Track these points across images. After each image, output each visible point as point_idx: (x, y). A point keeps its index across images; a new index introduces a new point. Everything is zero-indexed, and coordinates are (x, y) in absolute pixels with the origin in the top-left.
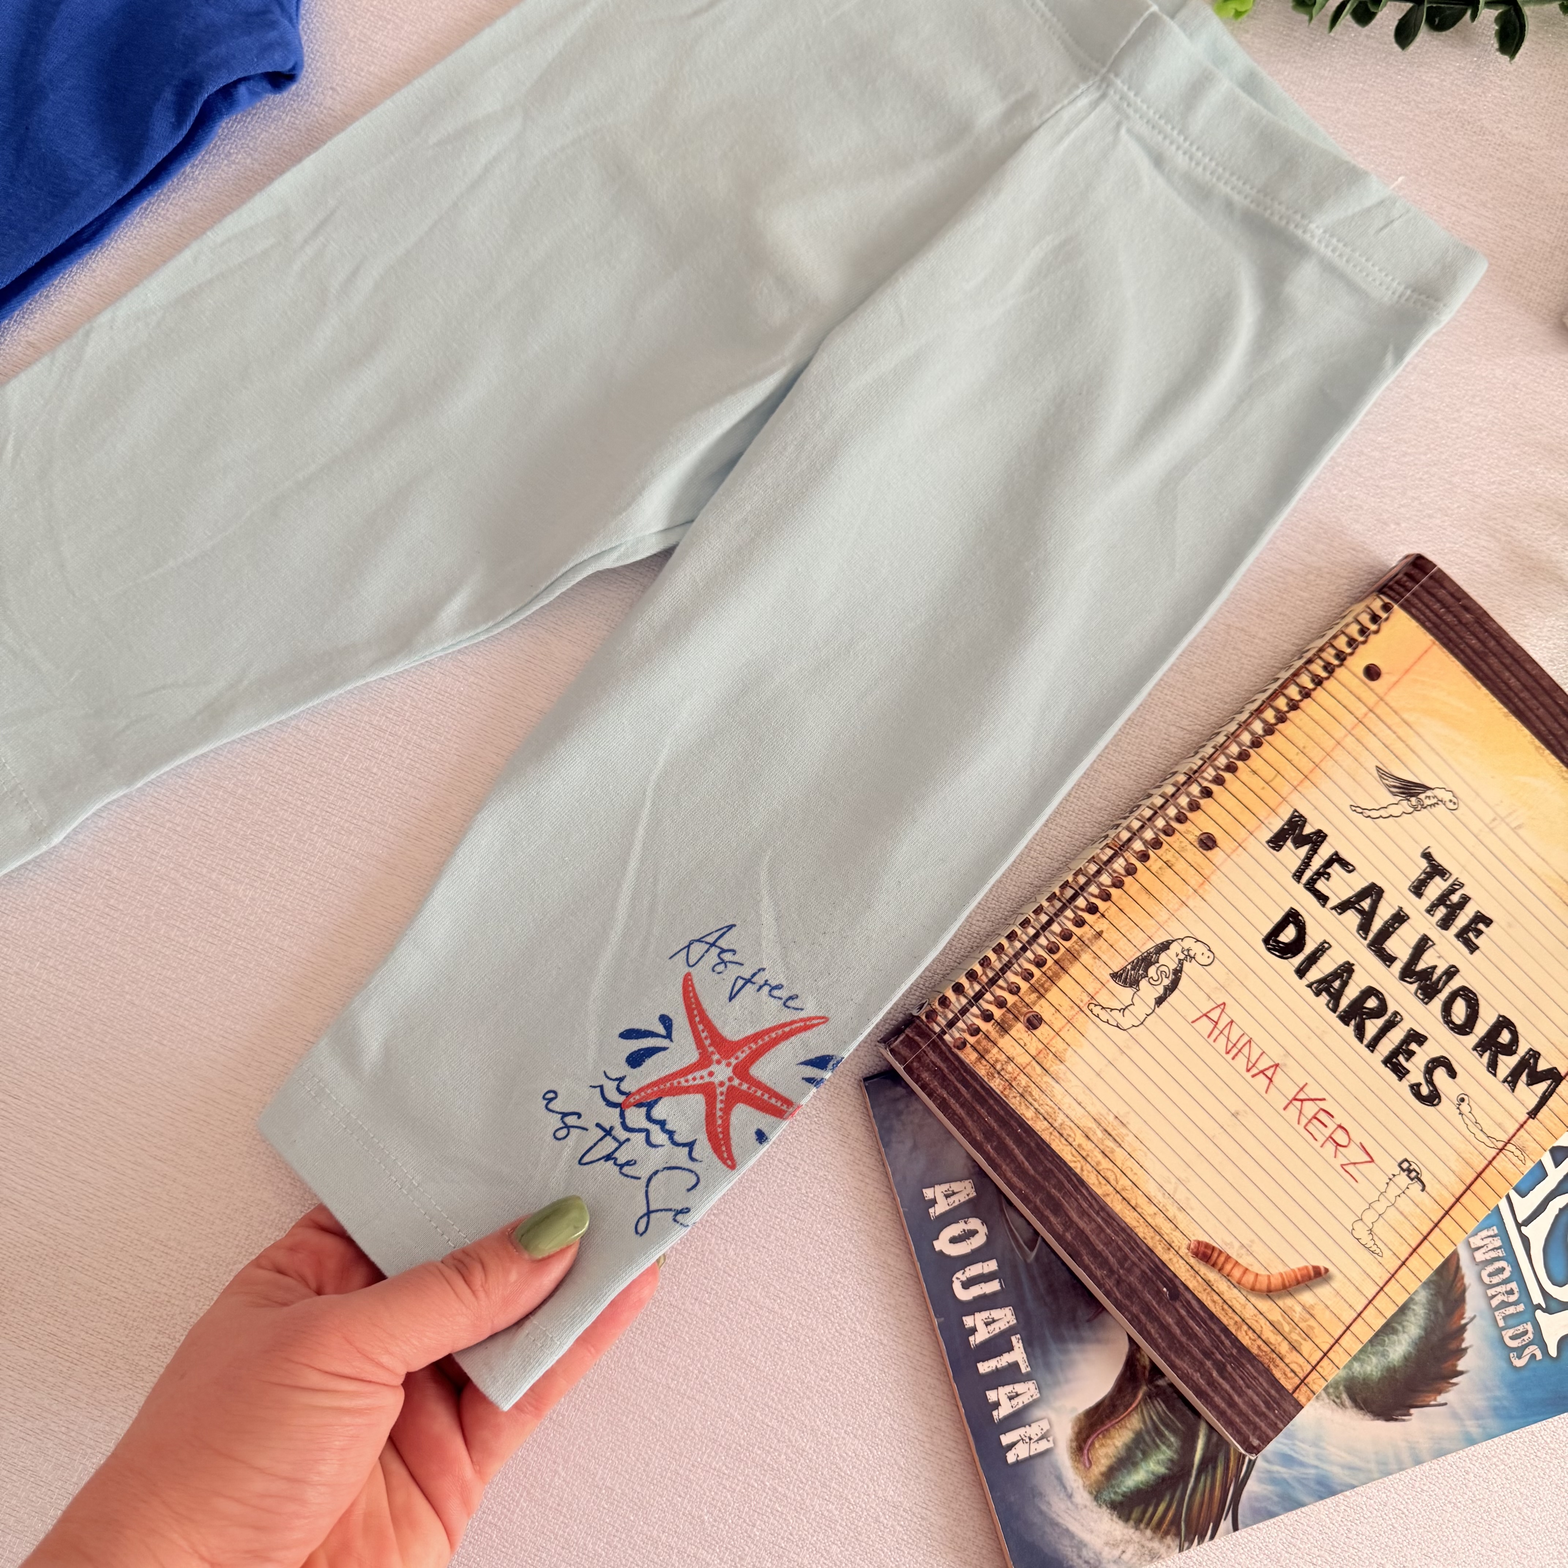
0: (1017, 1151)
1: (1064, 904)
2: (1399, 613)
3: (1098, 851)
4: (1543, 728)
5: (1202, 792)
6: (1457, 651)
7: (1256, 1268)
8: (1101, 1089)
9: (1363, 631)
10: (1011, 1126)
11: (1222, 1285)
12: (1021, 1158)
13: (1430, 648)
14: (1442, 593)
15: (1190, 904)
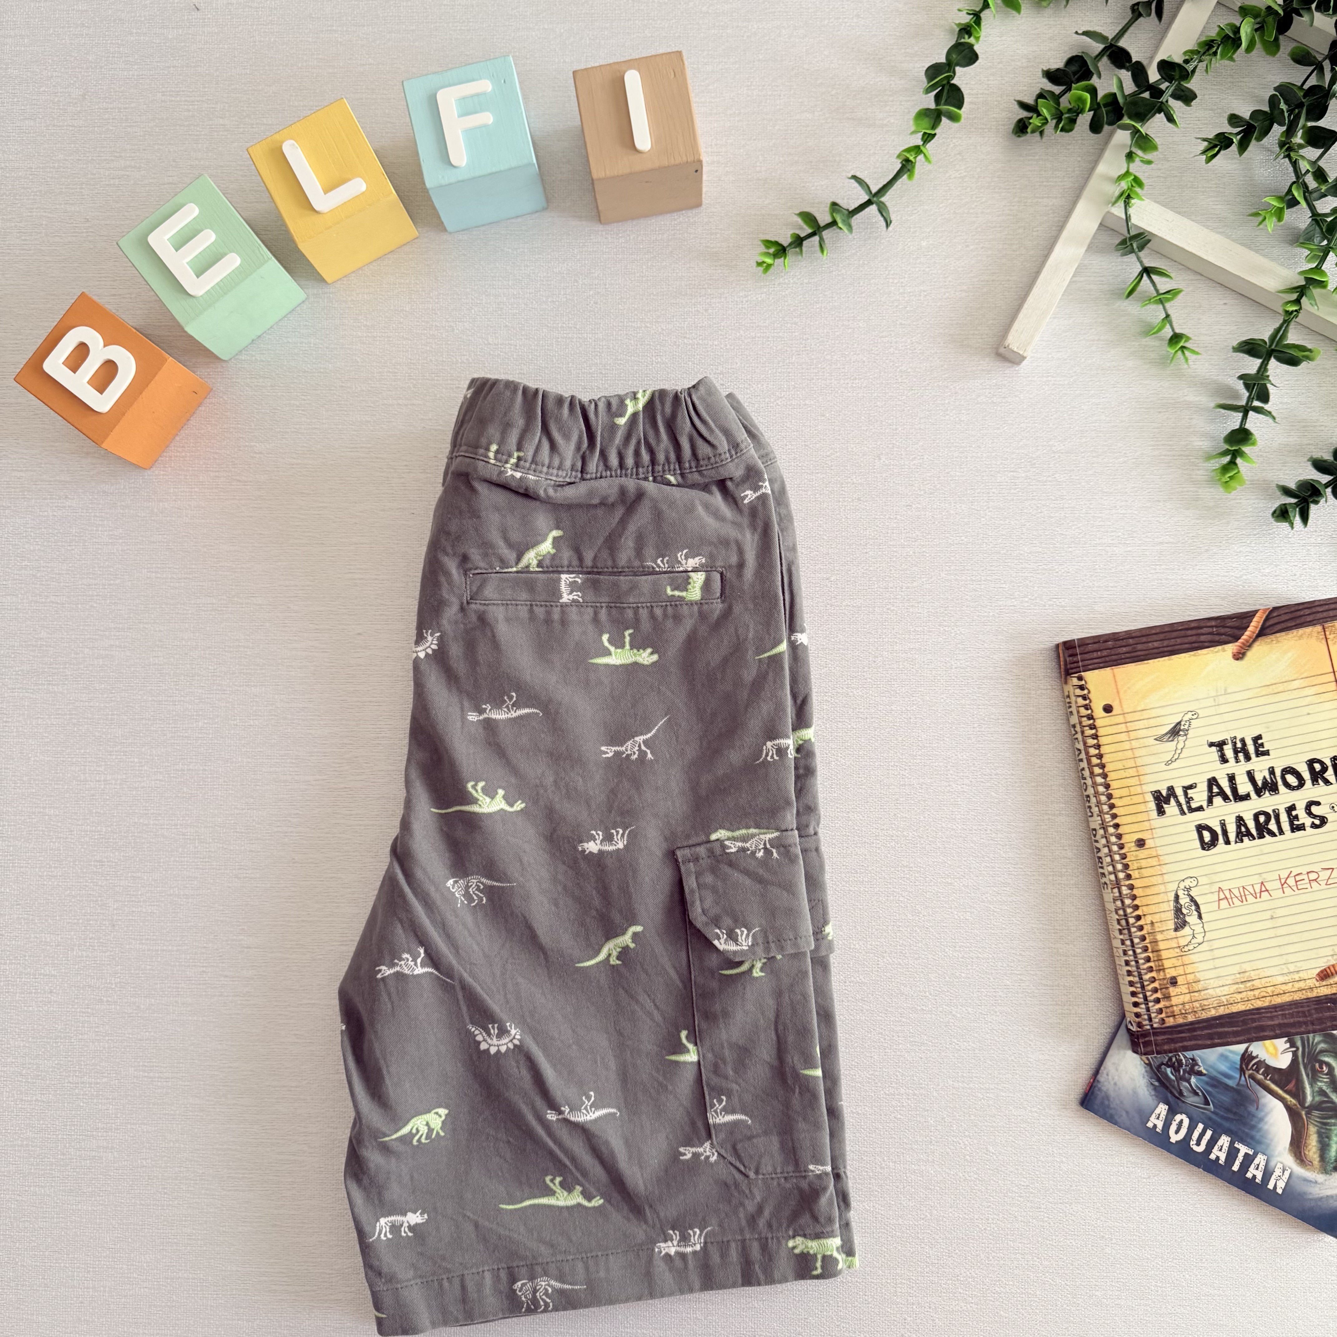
0: (1226, 1029)
1: (1128, 929)
2: (1088, 675)
3: (1112, 895)
5: (1115, 828)
6: (1123, 661)
8: (1222, 972)
9: (1084, 698)
10: (1213, 1024)
12: (1230, 1029)
13: (1114, 673)
14: (1090, 647)
15: (1165, 872)
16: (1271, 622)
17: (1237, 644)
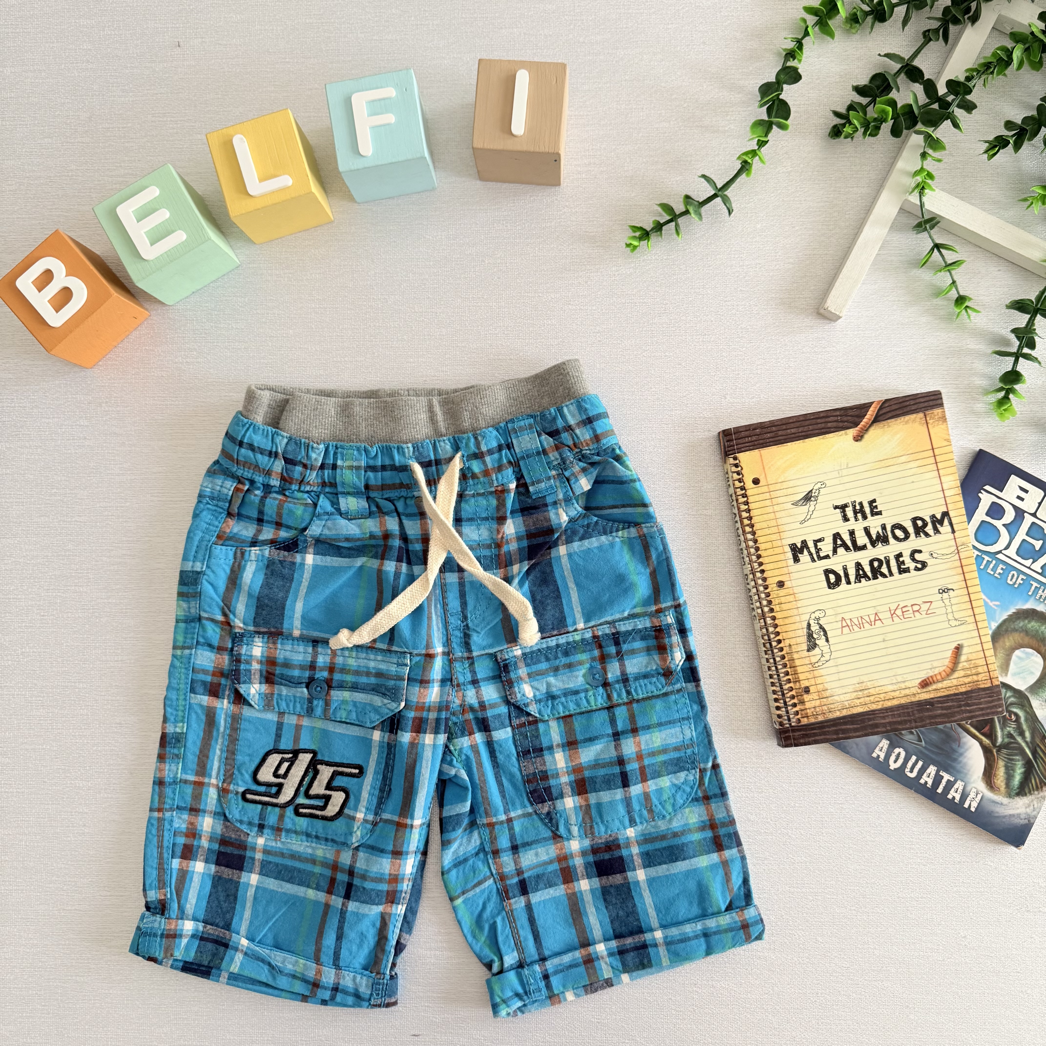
0: (848, 727)
1: (771, 650)
2: (741, 456)
3: (759, 624)
5: (761, 573)
6: (767, 444)
7: (941, 669)
8: (844, 683)
9: (738, 473)
10: (838, 723)
11: (940, 685)
12: (851, 727)
13: (760, 454)
14: (743, 434)
15: (799, 606)
16: (884, 411)
17: (857, 429)
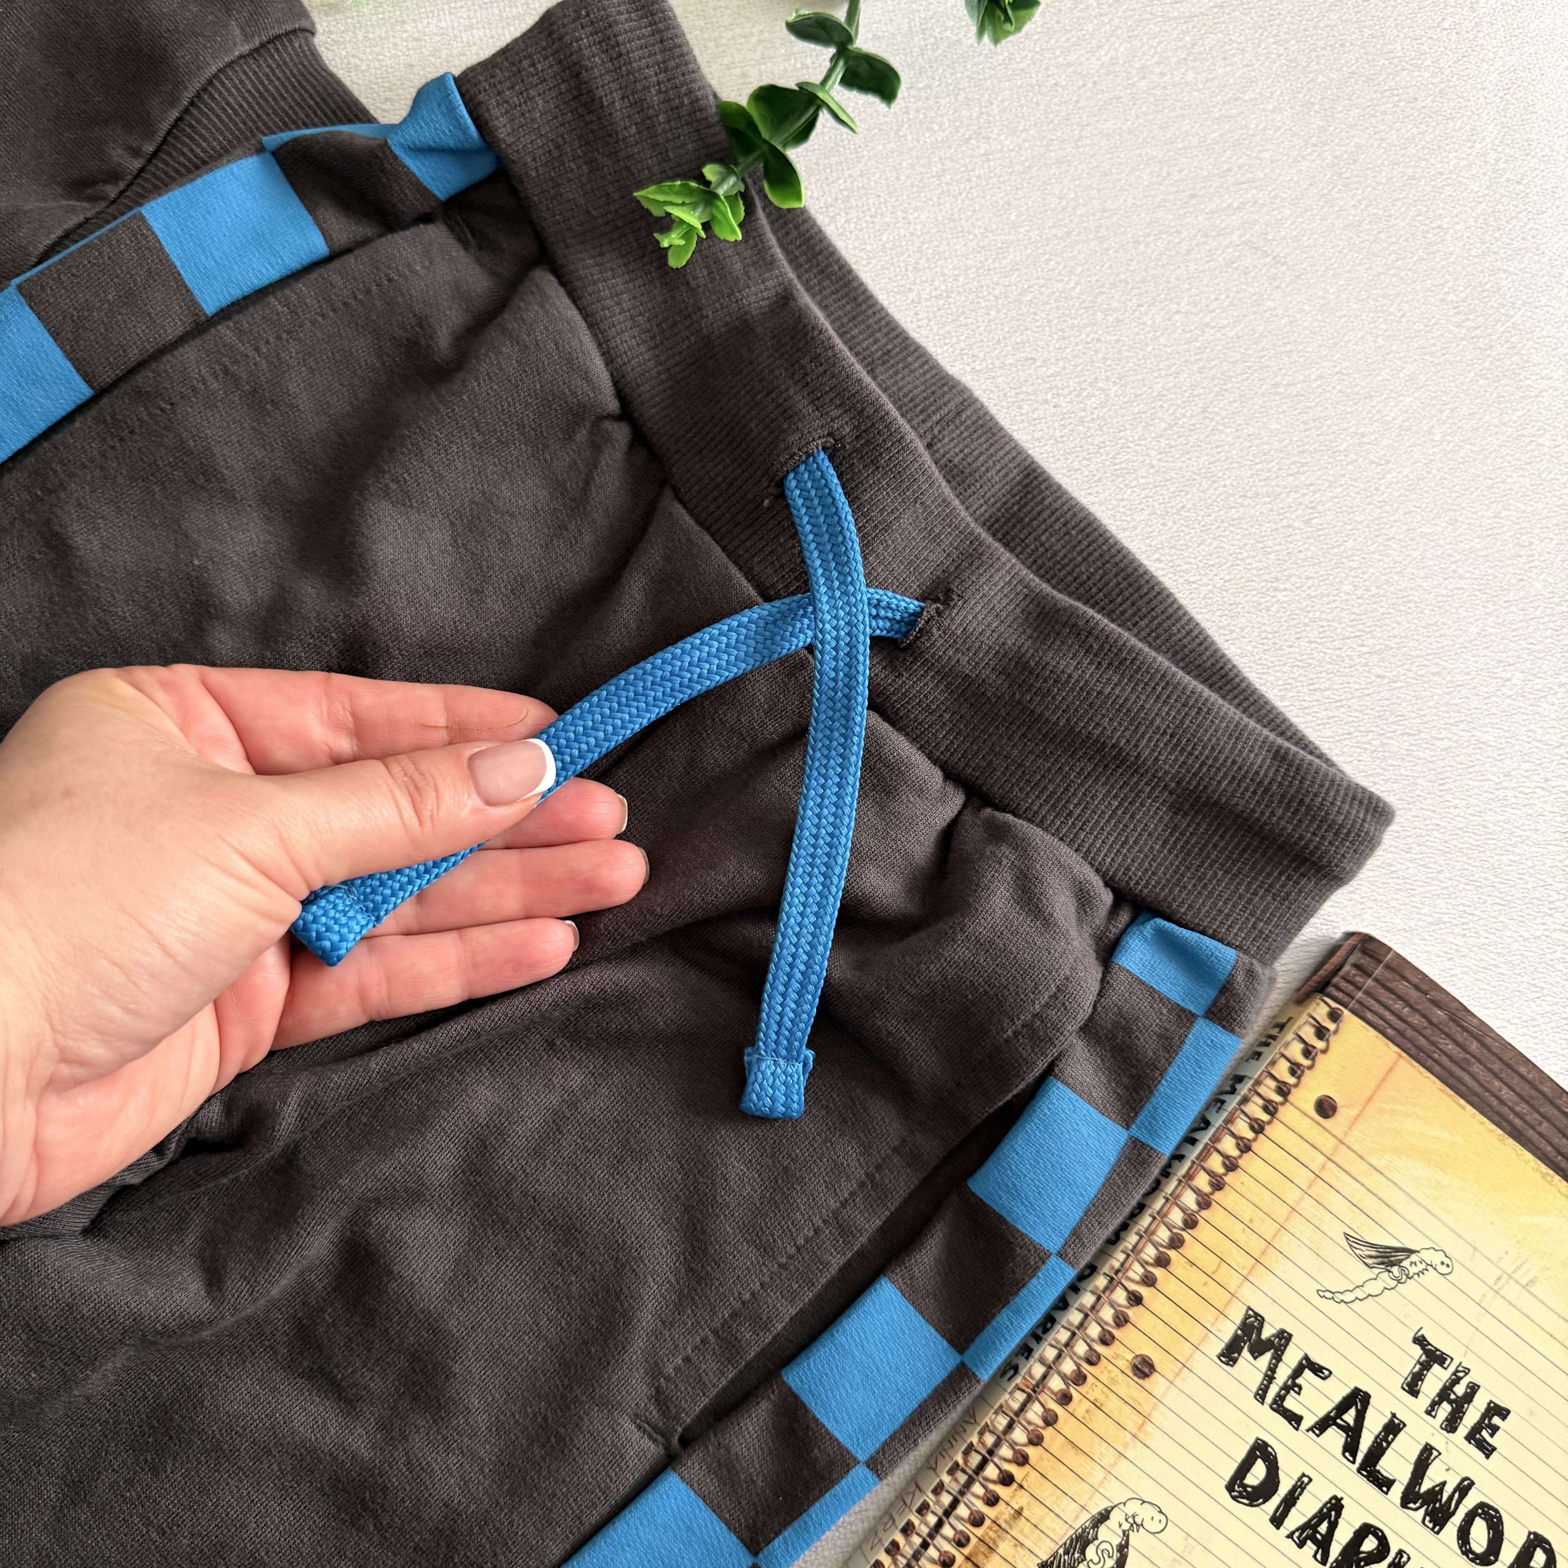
1: (970, 1477)
2: (1351, 1022)
4: (1549, 1148)
6: (1429, 1062)
9: (1308, 1051)
13: (1395, 1063)
14: (1402, 987)
15: (1130, 1454)
